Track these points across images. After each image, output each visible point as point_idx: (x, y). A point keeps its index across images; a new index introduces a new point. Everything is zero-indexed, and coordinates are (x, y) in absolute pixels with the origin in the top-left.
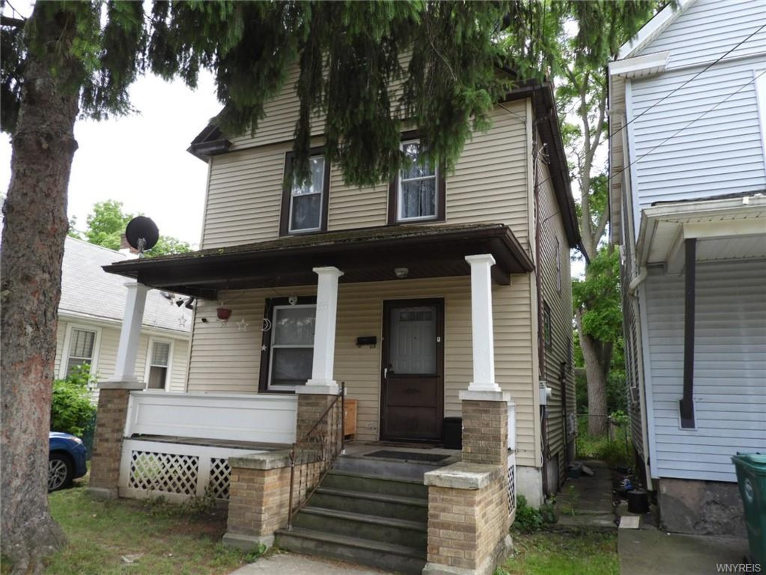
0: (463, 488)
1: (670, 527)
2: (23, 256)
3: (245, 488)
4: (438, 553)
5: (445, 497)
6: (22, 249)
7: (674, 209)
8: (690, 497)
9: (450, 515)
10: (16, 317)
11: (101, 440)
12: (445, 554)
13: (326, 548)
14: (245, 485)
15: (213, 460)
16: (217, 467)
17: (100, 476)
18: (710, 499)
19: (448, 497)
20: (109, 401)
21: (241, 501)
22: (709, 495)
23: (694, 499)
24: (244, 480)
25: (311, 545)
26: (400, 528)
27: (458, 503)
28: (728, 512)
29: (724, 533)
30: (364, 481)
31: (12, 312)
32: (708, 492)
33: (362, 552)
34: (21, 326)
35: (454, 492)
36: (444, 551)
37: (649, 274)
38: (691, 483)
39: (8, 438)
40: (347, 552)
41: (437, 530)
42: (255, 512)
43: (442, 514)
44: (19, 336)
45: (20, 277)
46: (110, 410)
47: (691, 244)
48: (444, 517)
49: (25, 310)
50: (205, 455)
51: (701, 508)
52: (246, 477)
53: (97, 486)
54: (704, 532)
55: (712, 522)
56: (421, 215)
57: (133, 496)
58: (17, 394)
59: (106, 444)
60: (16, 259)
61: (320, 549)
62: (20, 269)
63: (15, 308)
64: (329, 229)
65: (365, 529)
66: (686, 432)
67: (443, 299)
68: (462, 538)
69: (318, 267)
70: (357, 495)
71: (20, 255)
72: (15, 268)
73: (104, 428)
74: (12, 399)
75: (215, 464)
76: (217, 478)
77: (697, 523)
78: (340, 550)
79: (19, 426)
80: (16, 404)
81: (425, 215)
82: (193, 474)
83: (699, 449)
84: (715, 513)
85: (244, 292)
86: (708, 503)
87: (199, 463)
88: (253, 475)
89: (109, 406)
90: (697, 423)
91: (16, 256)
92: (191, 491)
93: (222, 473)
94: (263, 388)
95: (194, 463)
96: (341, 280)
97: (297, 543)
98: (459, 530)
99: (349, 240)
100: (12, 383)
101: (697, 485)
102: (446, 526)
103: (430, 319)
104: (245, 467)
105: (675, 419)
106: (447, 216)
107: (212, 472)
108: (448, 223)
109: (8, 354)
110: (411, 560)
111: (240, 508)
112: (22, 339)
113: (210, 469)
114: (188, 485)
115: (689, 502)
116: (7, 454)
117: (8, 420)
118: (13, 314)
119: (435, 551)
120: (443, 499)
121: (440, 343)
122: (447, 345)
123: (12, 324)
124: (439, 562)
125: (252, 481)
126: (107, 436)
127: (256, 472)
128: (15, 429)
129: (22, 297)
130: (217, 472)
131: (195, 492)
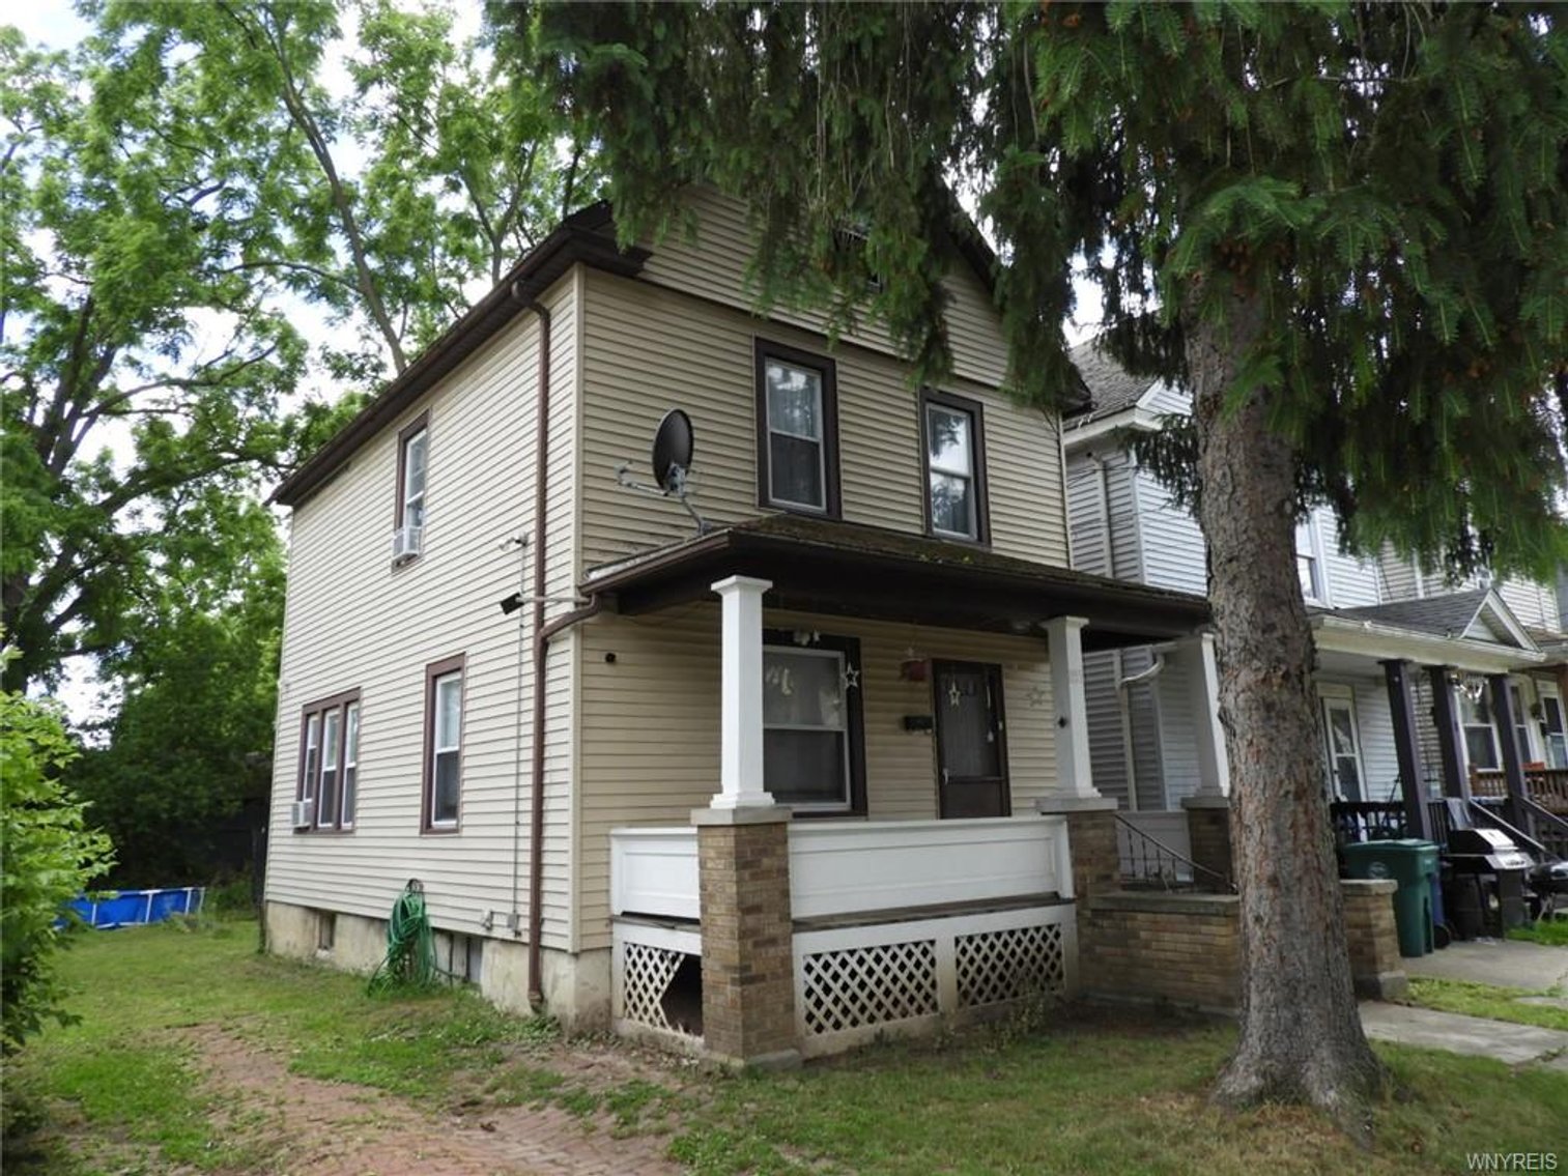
11: (756, 945)
15: (957, 941)
16: (964, 951)
17: (769, 1025)
20: (764, 852)
46: (769, 871)
50: (944, 933)
53: (763, 1051)
57: (819, 1053)
59: (772, 951)
67: (1000, 666)
73: (762, 916)
75: (961, 946)
76: (965, 973)
82: (926, 975)
87: (937, 952)
89: (766, 862)
92: (927, 1007)
93: (972, 961)
95: (925, 952)
107: (958, 963)
113: (953, 959)
114: (920, 997)
121: (1002, 730)
126: (770, 931)
130: (965, 960)
131: (934, 1007)
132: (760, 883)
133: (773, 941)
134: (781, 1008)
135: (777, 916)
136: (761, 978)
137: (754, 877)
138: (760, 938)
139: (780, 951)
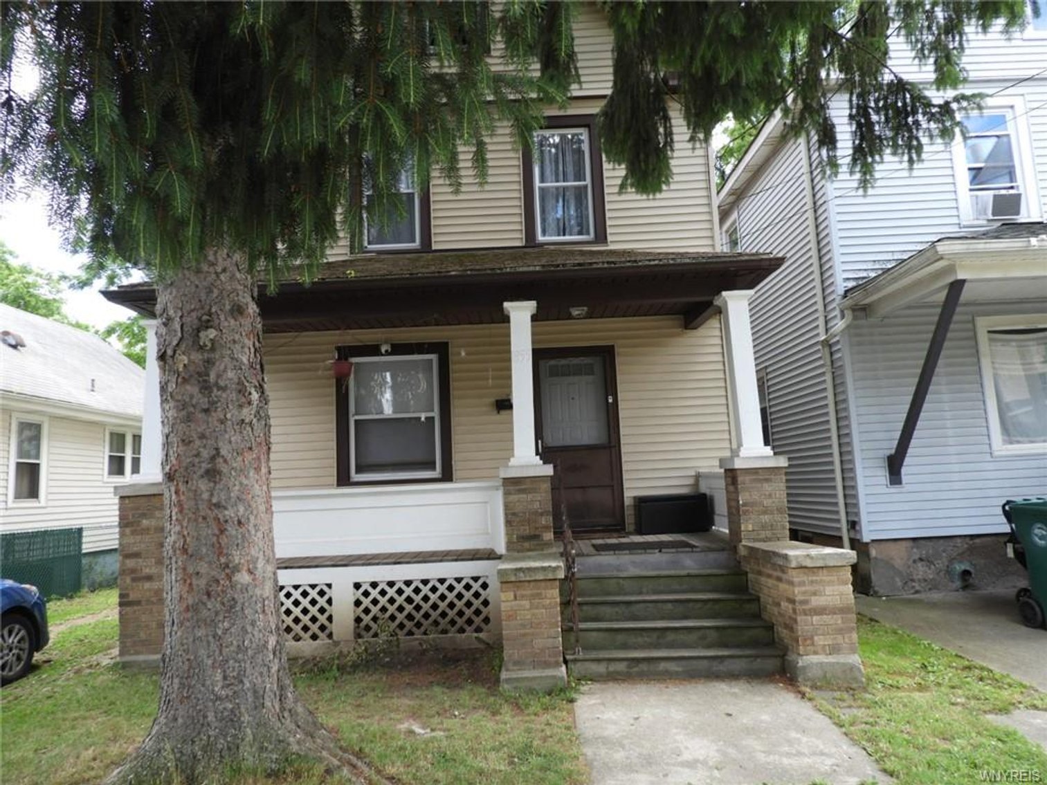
0: (839, 564)
1: (881, 591)
2: (224, 270)
3: (528, 607)
4: (813, 644)
5: (814, 578)
6: (220, 260)
7: (965, 247)
8: (899, 556)
9: (823, 598)
10: (230, 374)
11: (134, 580)
12: (821, 643)
13: (644, 667)
14: (526, 603)
15: (357, 586)
16: (366, 594)
17: (143, 636)
18: (917, 557)
19: (818, 578)
20: (144, 515)
21: (523, 626)
22: (916, 554)
23: (902, 559)
24: (523, 596)
25: (621, 667)
26: (717, 628)
27: (830, 583)
28: (933, 567)
29: (930, 589)
30: (621, 581)
31: (222, 367)
32: (915, 550)
33: (694, 662)
34: (242, 391)
35: (825, 571)
36: (820, 640)
37: (855, 318)
38: (900, 543)
39: (252, 573)
40: (672, 667)
41: (809, 618)
42: (548, 637)
43: (813, 599)
44: (241, 406)
45: (228, 307)
46: (147, 529)
47: (957, 286)
48: (816, 601)
49: (242, 363)
50: (342, 579)
51: (909, 567)
52: (528, 592)
53: (137, 653)
54: (912, 591)
55: (919, 580)
56: (564, 235)
58: (252, 503)
59: (147, 585)
60: (214, 276)
61: (636, 669)
62: (225, 293)
63: (227, 359)
64: (434, 247)
65: (671, 637)
66: (895, 489)
67: (613, 346)
68: (839, 622)
69: (512, 300)
70: (633, 598)
71: (219, 269)
72: (216, 291)
73: (140, 560)
74: (246, 510)
75: (361, 590)
76: (367, 611)
77: (906, 583)
78: (663, 666)
79: (261, 553)
80: (252, 518)
81: (571, 235)
82: (322, 611)
83: (906, 506)
84: (921, 571)
85: (296, 337)
86: (914, 562)
87: (333, 593)
88: (539, 589)
89: (145, 522)
90: (904, 479)
91: (211, 269)
92: (323, 635)
93: (375, 602)
94: (343, 479)
95: (322, 593)
96: (534, 318)
97: (601, 668)
98: (835, 613)
99: (564, 265)
100: (241, 484)
101: (904, 544)
102: (820, 611)
103: (593, 374)
104: (528, 579)
105: (883, 475)
106: (610, 238)
107: (358, 603)
108: (612, 247)
109: (227, 436)
110: (759, 660)
111: (524, 635)
112: (245, 411)
113: (353, 600)
114: (314, 628)
115: (898, 563)
116: (254, 599)
117: (246, 544)
118: (225, 370)
119: (808, 642)
120: (812, 582)
121: (612, 403)
122: (621, 405)
123: (226, 386)
124: (815, 653)
125: (539, 596)
126: (147, 571)
127: (543, 584)
128: (258, 558)
129: (234, 342)
130: (366, 602)
131: (330, 636)
132: (138, 538)
133: (149, 578)
134: (154, 625)
135: (153, 560)
136: (138, 603)
137: (134, 533)
138: (139, 575)
139: (155, 585)
